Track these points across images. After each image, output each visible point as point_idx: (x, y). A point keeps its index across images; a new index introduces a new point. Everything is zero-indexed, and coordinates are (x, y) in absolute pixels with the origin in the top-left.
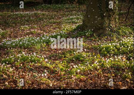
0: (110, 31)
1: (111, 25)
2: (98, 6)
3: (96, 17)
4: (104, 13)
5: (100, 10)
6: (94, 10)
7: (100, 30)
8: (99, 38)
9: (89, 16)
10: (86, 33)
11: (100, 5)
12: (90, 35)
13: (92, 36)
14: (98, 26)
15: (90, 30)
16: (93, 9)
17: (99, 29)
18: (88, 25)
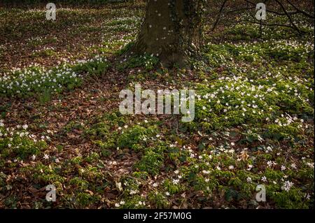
0: (192, 56)
1: (193, 44)
2: (170, 7)
3: (165, 28)
4: (180, 20)
5: (172, 13)
6: (160, 15)
7: (171, 54)
8: (171, 71)
9: (150, 26)
10: (146, 60)
11: (173, 5)
12: (153, 65)
13: (156, 67)
14: (168, 46)
15: (152, 56)
16: (158, 13)
17: (171, 52)
18: (150, 44)
